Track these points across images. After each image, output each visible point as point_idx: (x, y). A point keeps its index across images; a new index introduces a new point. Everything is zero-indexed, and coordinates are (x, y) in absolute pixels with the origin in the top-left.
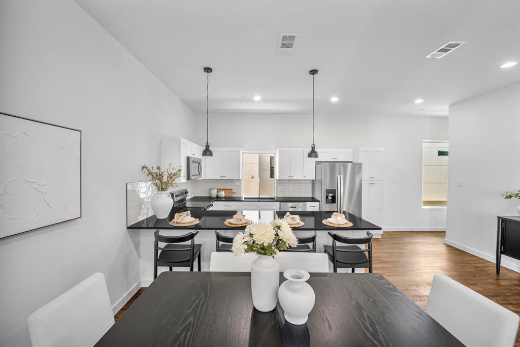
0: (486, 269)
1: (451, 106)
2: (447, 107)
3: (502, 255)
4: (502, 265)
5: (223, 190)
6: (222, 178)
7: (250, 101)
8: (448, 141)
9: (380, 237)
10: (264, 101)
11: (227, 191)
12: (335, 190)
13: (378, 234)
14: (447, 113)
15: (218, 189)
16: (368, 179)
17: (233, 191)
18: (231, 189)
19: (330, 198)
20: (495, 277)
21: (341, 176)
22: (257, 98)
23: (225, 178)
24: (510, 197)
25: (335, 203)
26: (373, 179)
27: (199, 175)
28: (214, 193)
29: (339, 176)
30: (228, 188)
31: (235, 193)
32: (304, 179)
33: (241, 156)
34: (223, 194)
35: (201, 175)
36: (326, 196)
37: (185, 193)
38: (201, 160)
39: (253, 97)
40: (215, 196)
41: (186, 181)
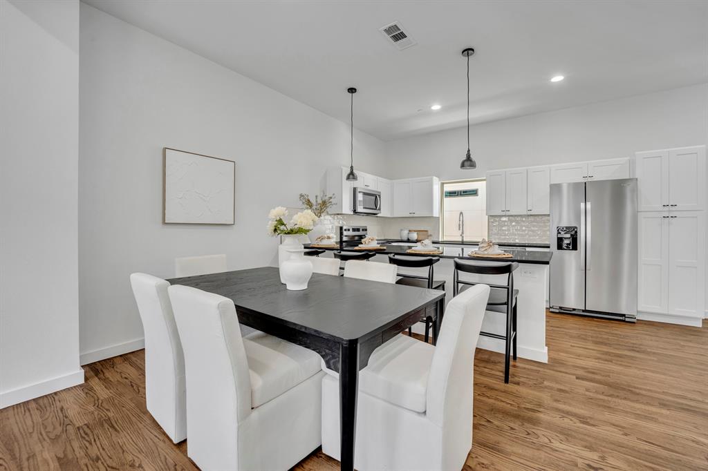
5: (415, 231)
6: (411, 215)
7: (431, 114)
9: (699, 325)
10: (446, 110)
11: (421, 233)
12: (575, 228)
13: (696, 319)
15: (410, 231)
17: (429, 233)
18: (426, 231)
19: (568, 241)
21: (589, 204)
22: (436, 107)
23: (415, 215)
25: (576, 249)
26: (674, 208)
27: (376, 209)
28: (405, 235)
29: (583, 205)
30: (422, 229)
31: (431, 235)
32: (529, 213)
33: (437, 186)
34: (414, 236)
35: (380, 209)
36: (560, 240)
37: (363, 230)
38: (380, 192)
39: (430, 107)
40: (406, 239)
41: (352, 213)
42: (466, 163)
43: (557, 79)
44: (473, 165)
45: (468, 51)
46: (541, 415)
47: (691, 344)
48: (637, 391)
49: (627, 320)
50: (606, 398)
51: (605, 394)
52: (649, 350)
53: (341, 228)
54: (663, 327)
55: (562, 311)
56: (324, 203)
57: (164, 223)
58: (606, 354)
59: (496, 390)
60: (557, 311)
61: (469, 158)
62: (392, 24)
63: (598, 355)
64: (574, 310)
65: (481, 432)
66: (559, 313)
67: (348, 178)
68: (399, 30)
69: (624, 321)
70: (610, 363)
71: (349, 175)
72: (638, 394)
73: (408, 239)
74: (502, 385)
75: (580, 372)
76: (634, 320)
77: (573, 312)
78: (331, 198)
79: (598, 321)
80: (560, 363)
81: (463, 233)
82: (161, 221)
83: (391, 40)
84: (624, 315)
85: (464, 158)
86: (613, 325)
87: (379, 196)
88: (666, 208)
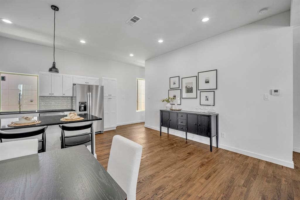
0: (157, 134)
1: (145, 61)
2: (144, 62)
3: (162, 127)
4: (162, 131)
8: (144, 79)
9: (115, 129)
12: (86, 102)
14: (144, 66)
16: (108, 96)
19: (83, 108)
20: (160, 137)
21: (90, 93)
24: (163, 101)
25: (86, 111)
26: (111, 96)
29: (88, 93)
32: (64, 96)
36: (80, 107)
42: (53, 69)
44: (57, 71)
61: (54, 67)
69: (101, 133)
76: (103, 132)
80: (100, 156)
84: (100, 131)
85: (51, 66)
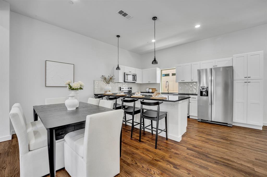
5: (151, 89)
6: (149, 83)
9: (261, 129)
12: (207, 87)
13: (260, 126)
15: (149, 89)
16: (243, 78)
17: (156, 89)
19: (204, 93)
22: (153, 41)
23: (150, 83)
25: (208, 96)
26: (249, 78)
27: (134, 80)
28: (147, 90)
29: (210, 78)
30: (154, 88)
31: (157, 90)
32: (192, 81)
33: (159, 71)
34: (151, 91)
35: (136, 80)
36: (201, 92)
37: (130, 88)
38: (136, 74)
39: (151, 41)
40: (147, 91)
41: (124, 82)
43: (198, 26)
45: (155, 18)
46: (159, 163)
47: (251, 137)
48: (209, 156)
49: (228, 125)
50: (193, 158)
51: (194, 156)
52: (229, 139)
53: (120, 88)
54: (243, 129)
55: (203, 121)
56: (111, 79)
57: (46, 86)
58: (208, 140)
59: (149, 151)
60: (200, 121)
62: (120, 10)
63: (204, 140)
64: (207, 121)
65: (130, 167)
66: (201, 122)
67: (117, 69)
68: (124, 12)
69: (226, 126)
70: (207, 143)
71: (117, 68)
72: (209, 157)
73: (149, 92)
74: (153, 149)
75: (191, 147)
76: (232, 126)
77: (207, 122)
78: (113, 76)
79: (215, 126)
81: (168, 89)
82: (45, 86)
83: (122, 16)
86: (221, 127)
87: (136, 76)
88: (246, 79)
